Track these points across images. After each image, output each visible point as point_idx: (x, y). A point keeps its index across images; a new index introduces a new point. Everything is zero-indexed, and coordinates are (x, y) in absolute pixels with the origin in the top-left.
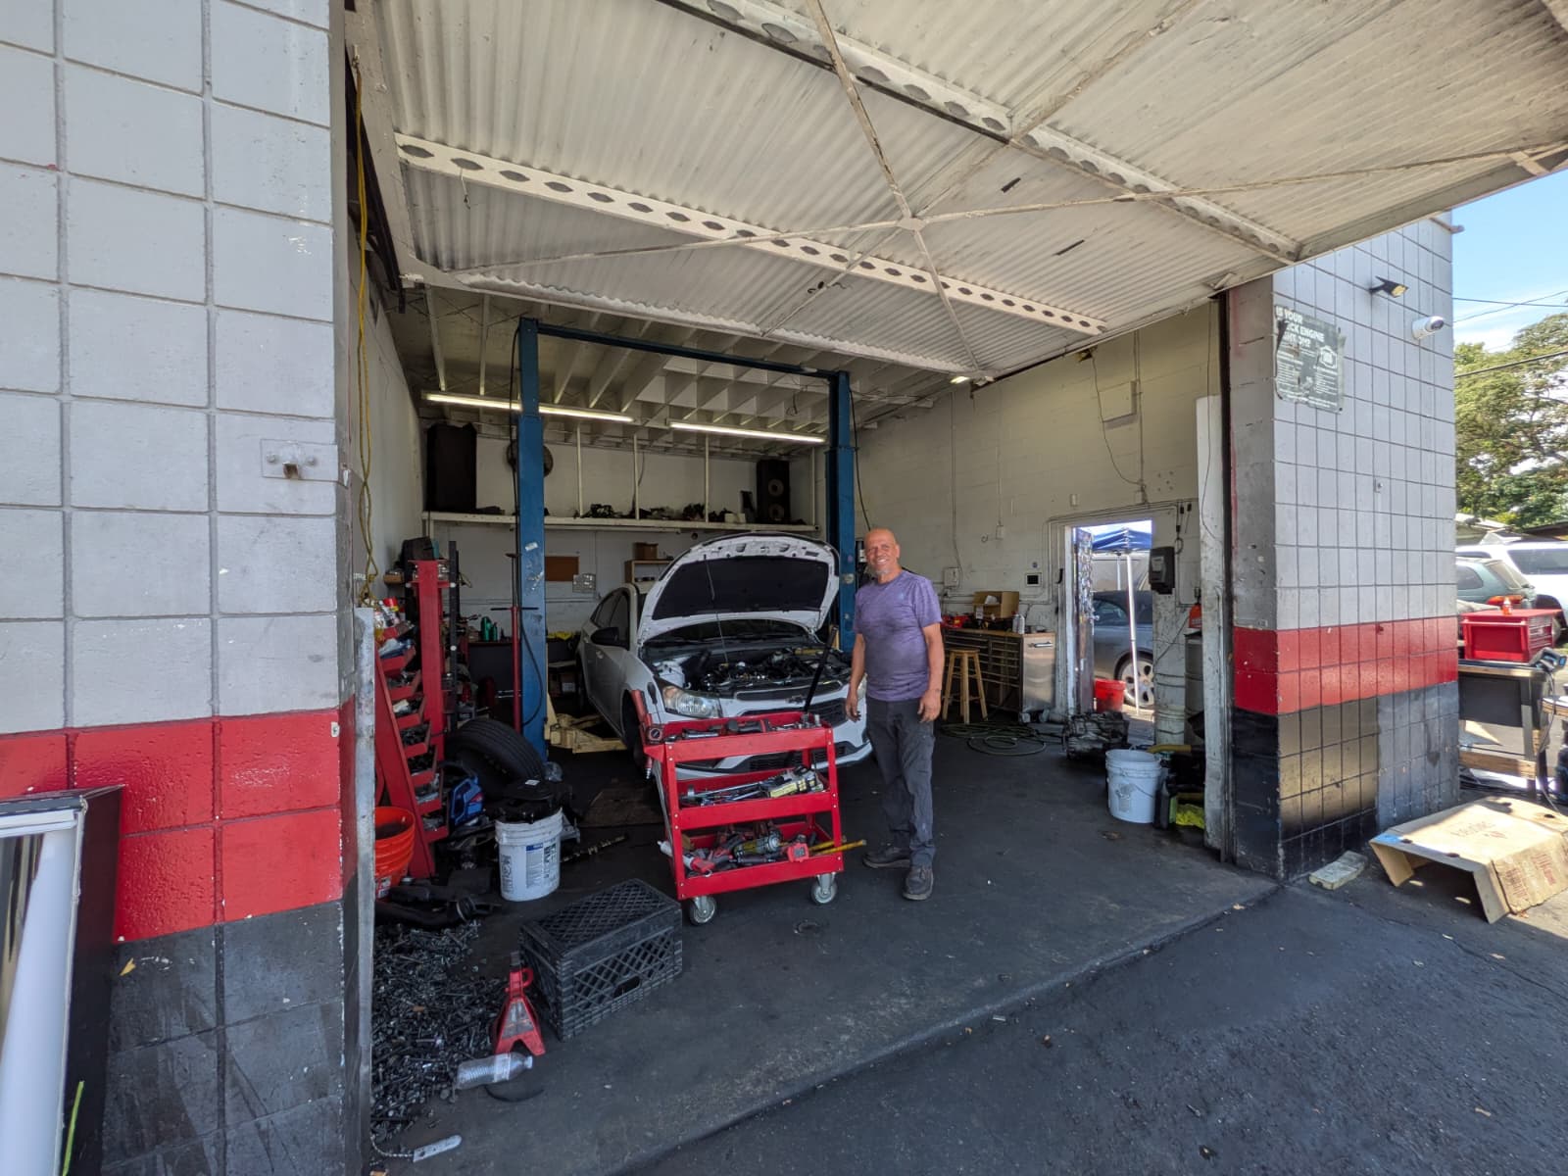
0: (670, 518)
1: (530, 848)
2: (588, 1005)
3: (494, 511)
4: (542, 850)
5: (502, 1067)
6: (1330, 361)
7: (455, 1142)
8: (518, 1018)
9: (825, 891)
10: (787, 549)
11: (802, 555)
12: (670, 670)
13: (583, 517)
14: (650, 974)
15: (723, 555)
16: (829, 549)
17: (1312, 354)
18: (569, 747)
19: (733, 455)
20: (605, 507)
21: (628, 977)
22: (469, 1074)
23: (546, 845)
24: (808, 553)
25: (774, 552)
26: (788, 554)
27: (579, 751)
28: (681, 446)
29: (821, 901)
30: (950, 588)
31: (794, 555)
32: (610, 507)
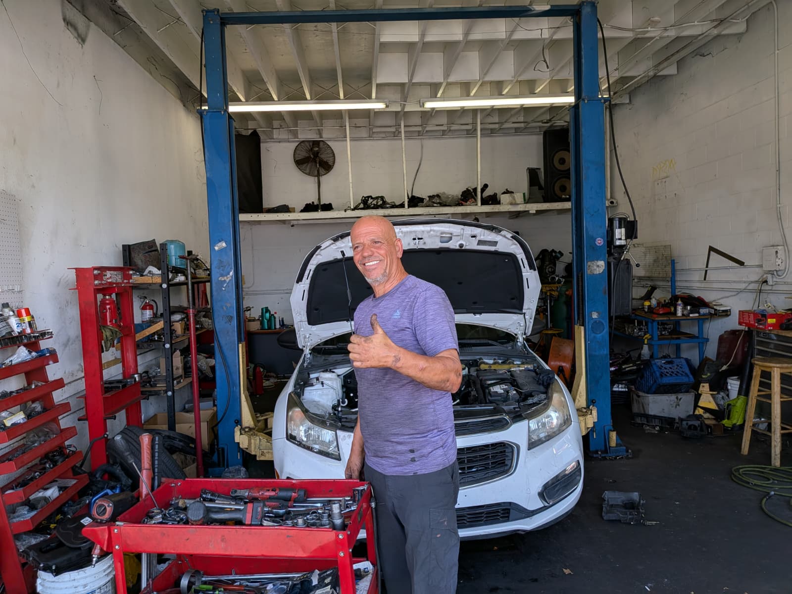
0: (443, 204)
3: (285, 209)
10: (451, 238)
11: (473, 245)
12: (322, 383)
13: (353, 210)
16: (509, 235)
18: (253, 453)
19: (517, 130)
20: (377, 198)
24: (480, 242)
25: (433, 243)
26: (454, 245)
27: (262, 458)
28: (454, 127)
30: (771, 273)
31: (461, 245)
32: (382, 198)
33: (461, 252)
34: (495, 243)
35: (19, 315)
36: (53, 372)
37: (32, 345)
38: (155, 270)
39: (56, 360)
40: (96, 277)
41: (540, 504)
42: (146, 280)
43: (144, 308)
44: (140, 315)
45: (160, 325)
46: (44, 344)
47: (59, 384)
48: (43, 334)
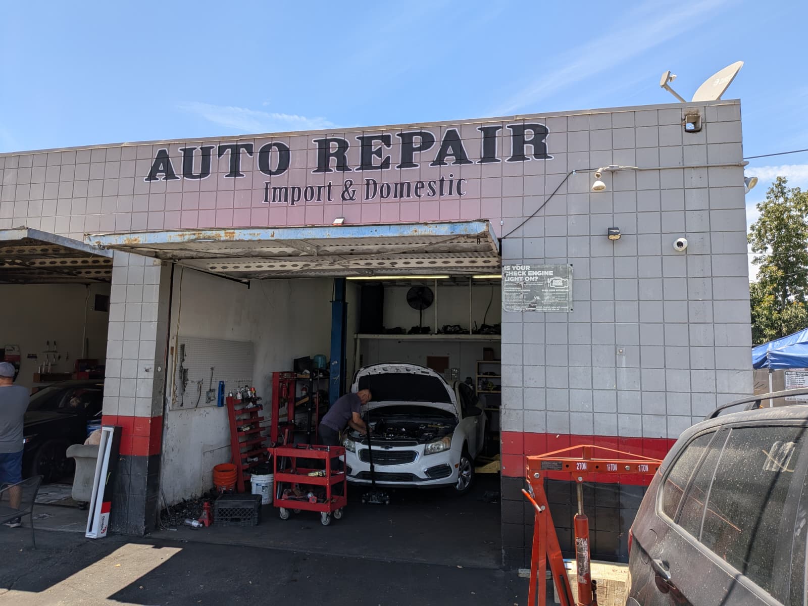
1: (257, 485)
2: (222, 519)
3: (398, 331)
4: (261, 487)
5: (195, 523)
6: (561, 284)
7: (176, 530)
8: (205, 513)
9: (325, 520)
10: (409, 370)
11: (419, 373)
14: (245, 519)
15: (378, 372)
16: (432, 369)
17: (540, 284)
21: (236, 517)
22: (187, 521)
23: (263, 485)
24: (422, 372)
25: (403, 371)
29: (324, 524)
31: (415, 373)
32: (459, 326)
33: (415, 375)
34: (428, 373)
35: (251, 390)
36: (260, 414)
37: (254, 403)
38: (308, 372)
39: (262, 409)
40: (280, 376)
41: (426, 477)
42: (303, 376)
43: (302, 390)
44: (300, 393)
45: (307, 399)
46: (258, 402)
47: (262, 418)
48: (259, 398)
